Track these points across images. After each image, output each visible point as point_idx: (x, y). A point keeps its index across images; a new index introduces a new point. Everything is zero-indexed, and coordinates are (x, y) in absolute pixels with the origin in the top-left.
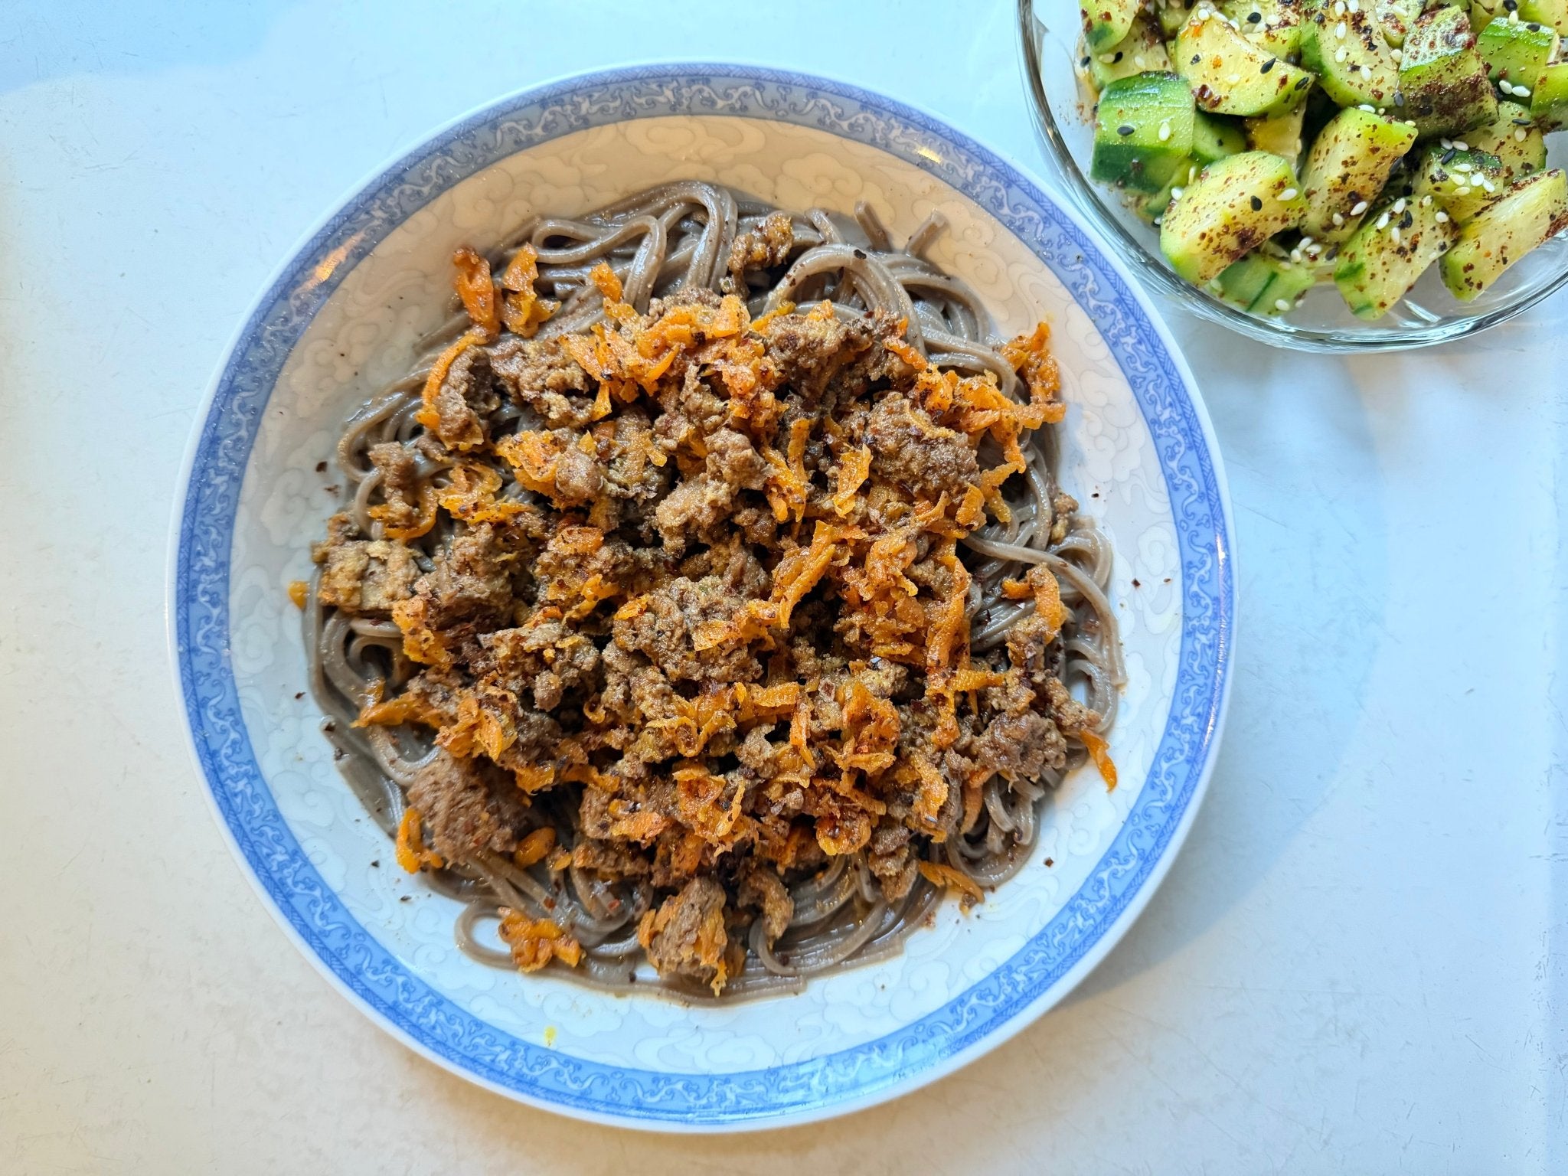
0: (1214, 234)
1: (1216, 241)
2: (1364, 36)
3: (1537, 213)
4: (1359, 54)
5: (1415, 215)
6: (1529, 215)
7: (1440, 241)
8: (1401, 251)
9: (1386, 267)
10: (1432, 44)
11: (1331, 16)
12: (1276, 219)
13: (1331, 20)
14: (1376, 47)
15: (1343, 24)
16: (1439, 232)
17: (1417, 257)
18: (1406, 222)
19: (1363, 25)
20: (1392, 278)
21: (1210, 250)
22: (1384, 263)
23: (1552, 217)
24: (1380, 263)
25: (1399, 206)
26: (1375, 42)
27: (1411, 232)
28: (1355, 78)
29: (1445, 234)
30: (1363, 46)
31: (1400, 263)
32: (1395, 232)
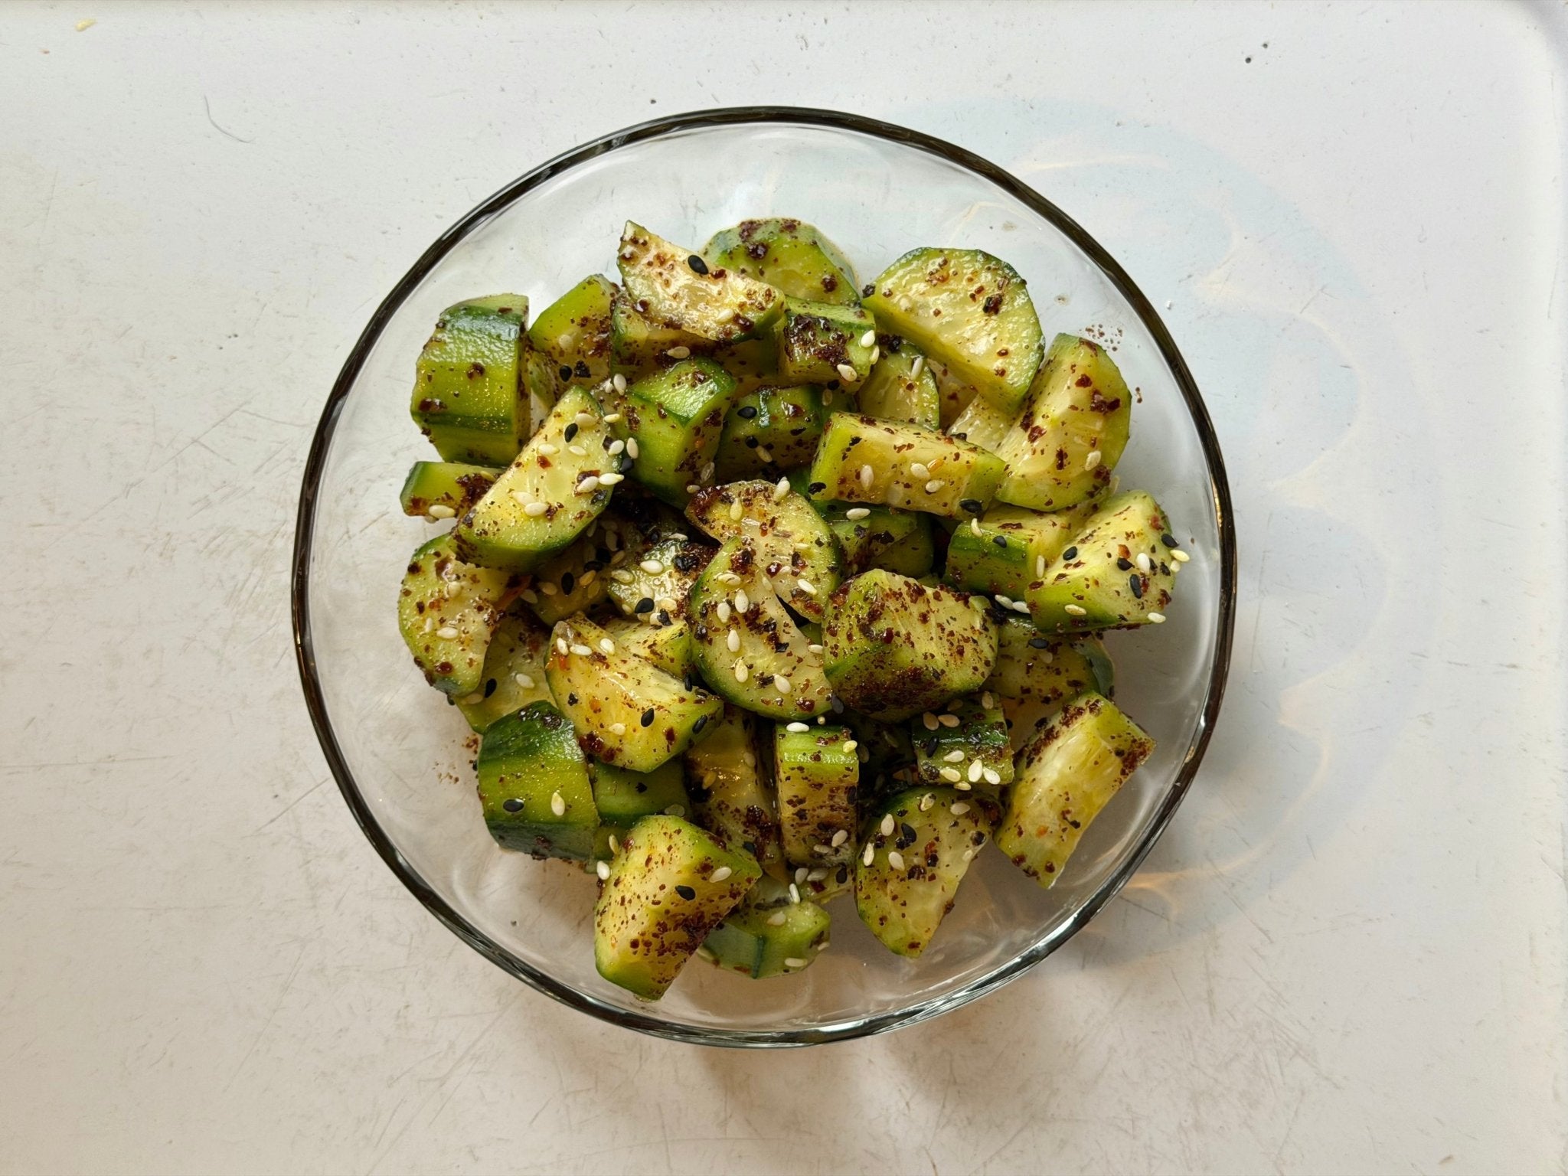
0: (649, 937)
1: (656, 943)
2: (766, 634)
3: (1093, 758)
4: (765, 659)
5: (915, 825)
6: (1084, 764)
7: (972, 833)
8: (914, 873)
9: (899, 901)
10: (850, 637)
11: (717, 625)
12: (722, 897)
13: (717, 630)
14: (786, 645)
15: (733, 633)
16: (965, 823)
17: (943, 868)
18: (906, 837)
19: (761, 621)
20: (915, 909)
21: (653, 954)
22: (894, 898)
23: (1119, 753)
24: (888, 899)
25: (887, 825)
26: (784, 639)
27: (920, 846)
28: (769, 694)
29: (976, 822)
30: (769, 648)
31: (920, 886)
32: (895, 858)
